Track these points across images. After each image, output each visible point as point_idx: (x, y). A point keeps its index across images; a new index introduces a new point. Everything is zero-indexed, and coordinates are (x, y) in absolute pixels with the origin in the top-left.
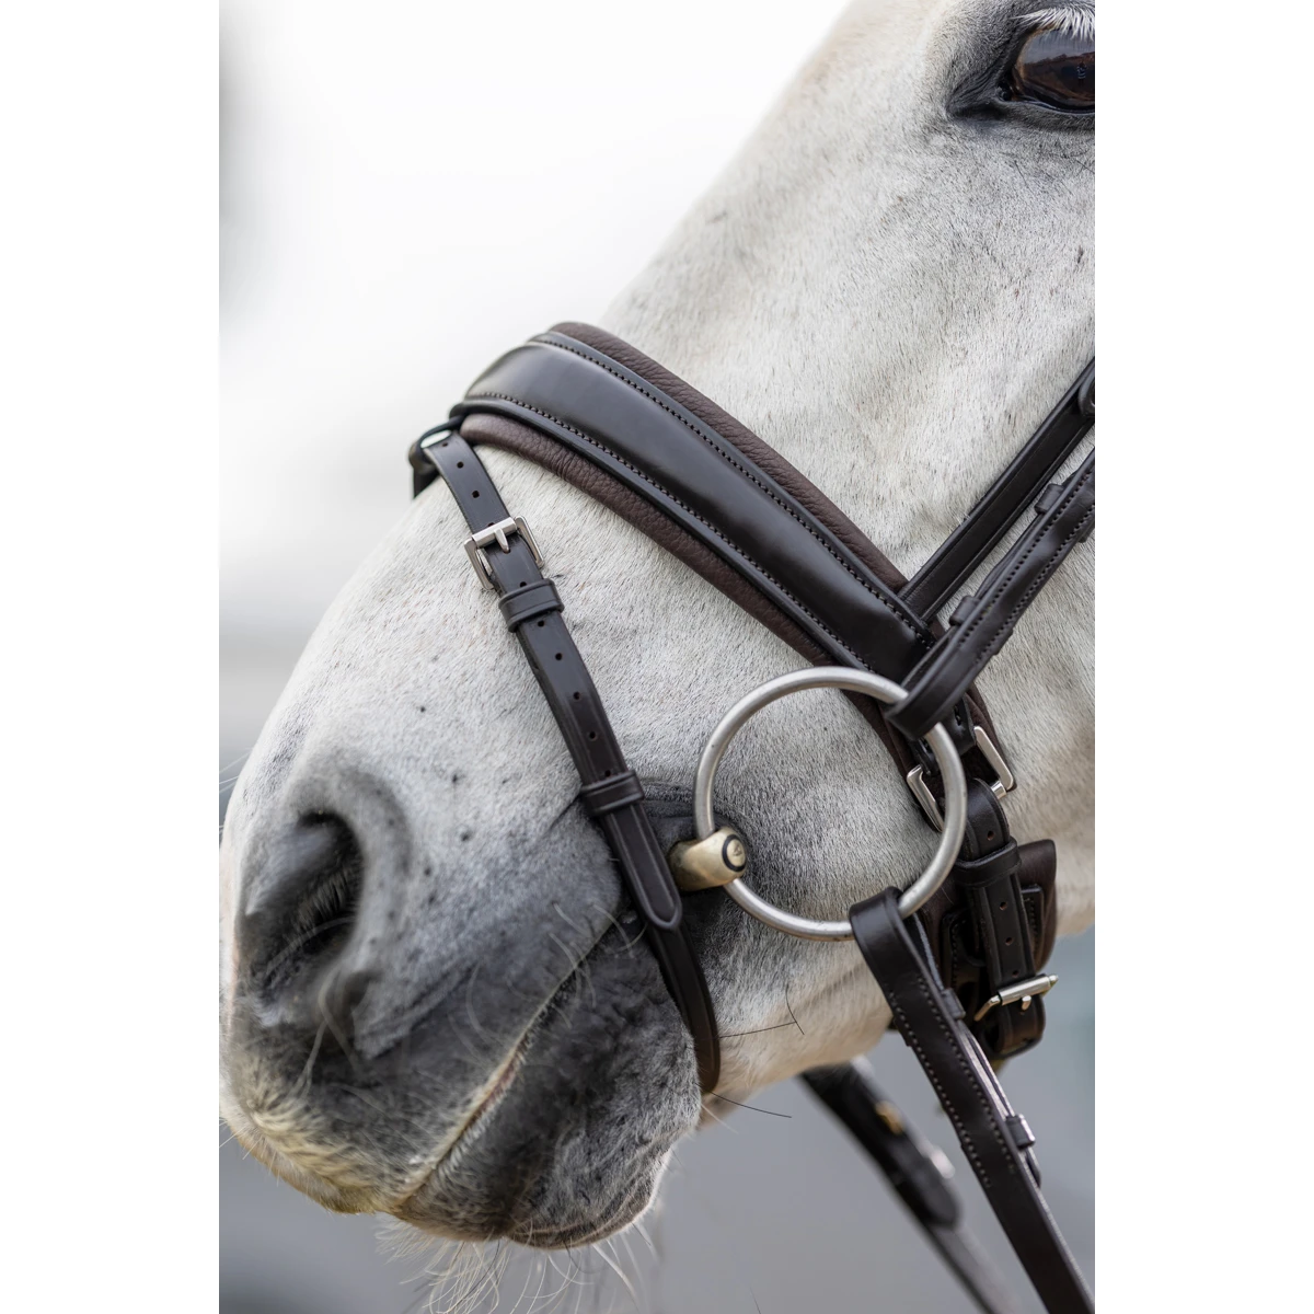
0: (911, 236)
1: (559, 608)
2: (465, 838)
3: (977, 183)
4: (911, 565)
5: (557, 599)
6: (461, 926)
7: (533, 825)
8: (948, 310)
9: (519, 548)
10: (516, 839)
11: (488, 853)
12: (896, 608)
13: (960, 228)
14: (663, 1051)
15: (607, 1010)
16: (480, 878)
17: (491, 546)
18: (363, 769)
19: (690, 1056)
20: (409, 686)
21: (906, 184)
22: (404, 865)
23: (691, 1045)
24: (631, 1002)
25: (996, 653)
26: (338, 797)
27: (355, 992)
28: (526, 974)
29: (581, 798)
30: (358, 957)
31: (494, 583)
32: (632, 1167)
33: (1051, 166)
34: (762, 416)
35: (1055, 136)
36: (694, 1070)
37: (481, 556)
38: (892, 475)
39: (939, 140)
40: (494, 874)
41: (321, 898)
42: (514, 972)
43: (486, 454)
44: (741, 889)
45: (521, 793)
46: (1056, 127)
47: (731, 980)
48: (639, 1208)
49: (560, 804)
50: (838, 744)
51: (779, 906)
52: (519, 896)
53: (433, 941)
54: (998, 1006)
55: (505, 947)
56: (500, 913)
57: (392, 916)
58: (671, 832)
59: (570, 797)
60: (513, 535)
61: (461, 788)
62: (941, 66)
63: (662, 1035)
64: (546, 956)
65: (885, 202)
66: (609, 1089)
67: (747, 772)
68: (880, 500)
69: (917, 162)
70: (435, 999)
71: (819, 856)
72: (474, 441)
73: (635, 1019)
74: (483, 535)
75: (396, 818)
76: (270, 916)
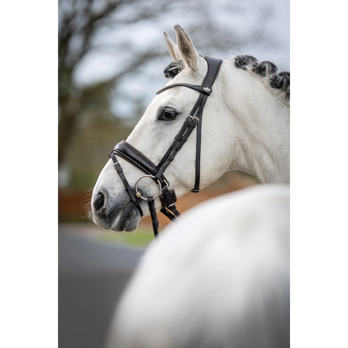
0: (155, 132)
1: (122, 171)
2: (114, 194)
3: (161, 126)
4: (157, 165)
5: (122, 170)
6: (114, 203)
7: (121, 193)
8: (159, 139)
9: (118, 165)
10: (119, 194)
11: (117, 196)
12: (155, 169)
13: (159, 131)
14: (136, 212)
15: (129, 209)
16: (116, 198)
17: (116, 165)
18: (104, 188)
19: (139, 213)
20: (108, 180)
21: (154, 126)
22: (108, 198)
23: (139, 212)
24: (131, 208)
25: (164, 172)
26: (101, 191)
27: (104, 210)
28: (121, 207)
29: (126, 189)
30: (104, 207)
31: (116, 169)
32: (134, 224)
33: (168, 124)
34: (141, 150)
35: (168, 121)
36: (140, 214)
37: (115, 166)
38: (154, 156)
39: (157, 122)
40: (117, 198)
41: (100, 201)
42: (119, 207)
43: (115, 155)
44: (141, 197)
45: (120, 189)
46: (168, 120)
47: (143, 205)
48: (136, 228)
49: (124, 190)
50: (151, 182)
51: (145, 198)
52: (120, 200)
53: (111, 205)
54: (170, 207)
55: (118, 205)
56: (118, 202)
57: (107, 203)
58: (135, 192)
59: (125, 190)
60: (118, 164)
61: (114, 190)
62: (156, 115)
63: (135, 211)
64: (123, 205)
65: (152, 128)
66: (130, 216)
67: (142, 186)
68: (153, 158)
69: (155, 124)
70: (112, 210)
71: (150, 193)
72: (114, 154)
73: (132, 210)
74: (115, 164)
75: (107, 193)
76: (95, 203)
